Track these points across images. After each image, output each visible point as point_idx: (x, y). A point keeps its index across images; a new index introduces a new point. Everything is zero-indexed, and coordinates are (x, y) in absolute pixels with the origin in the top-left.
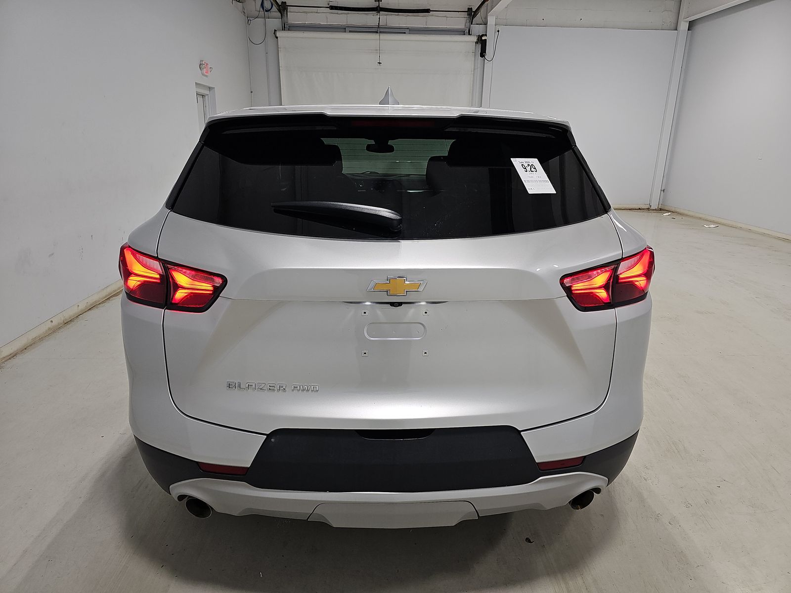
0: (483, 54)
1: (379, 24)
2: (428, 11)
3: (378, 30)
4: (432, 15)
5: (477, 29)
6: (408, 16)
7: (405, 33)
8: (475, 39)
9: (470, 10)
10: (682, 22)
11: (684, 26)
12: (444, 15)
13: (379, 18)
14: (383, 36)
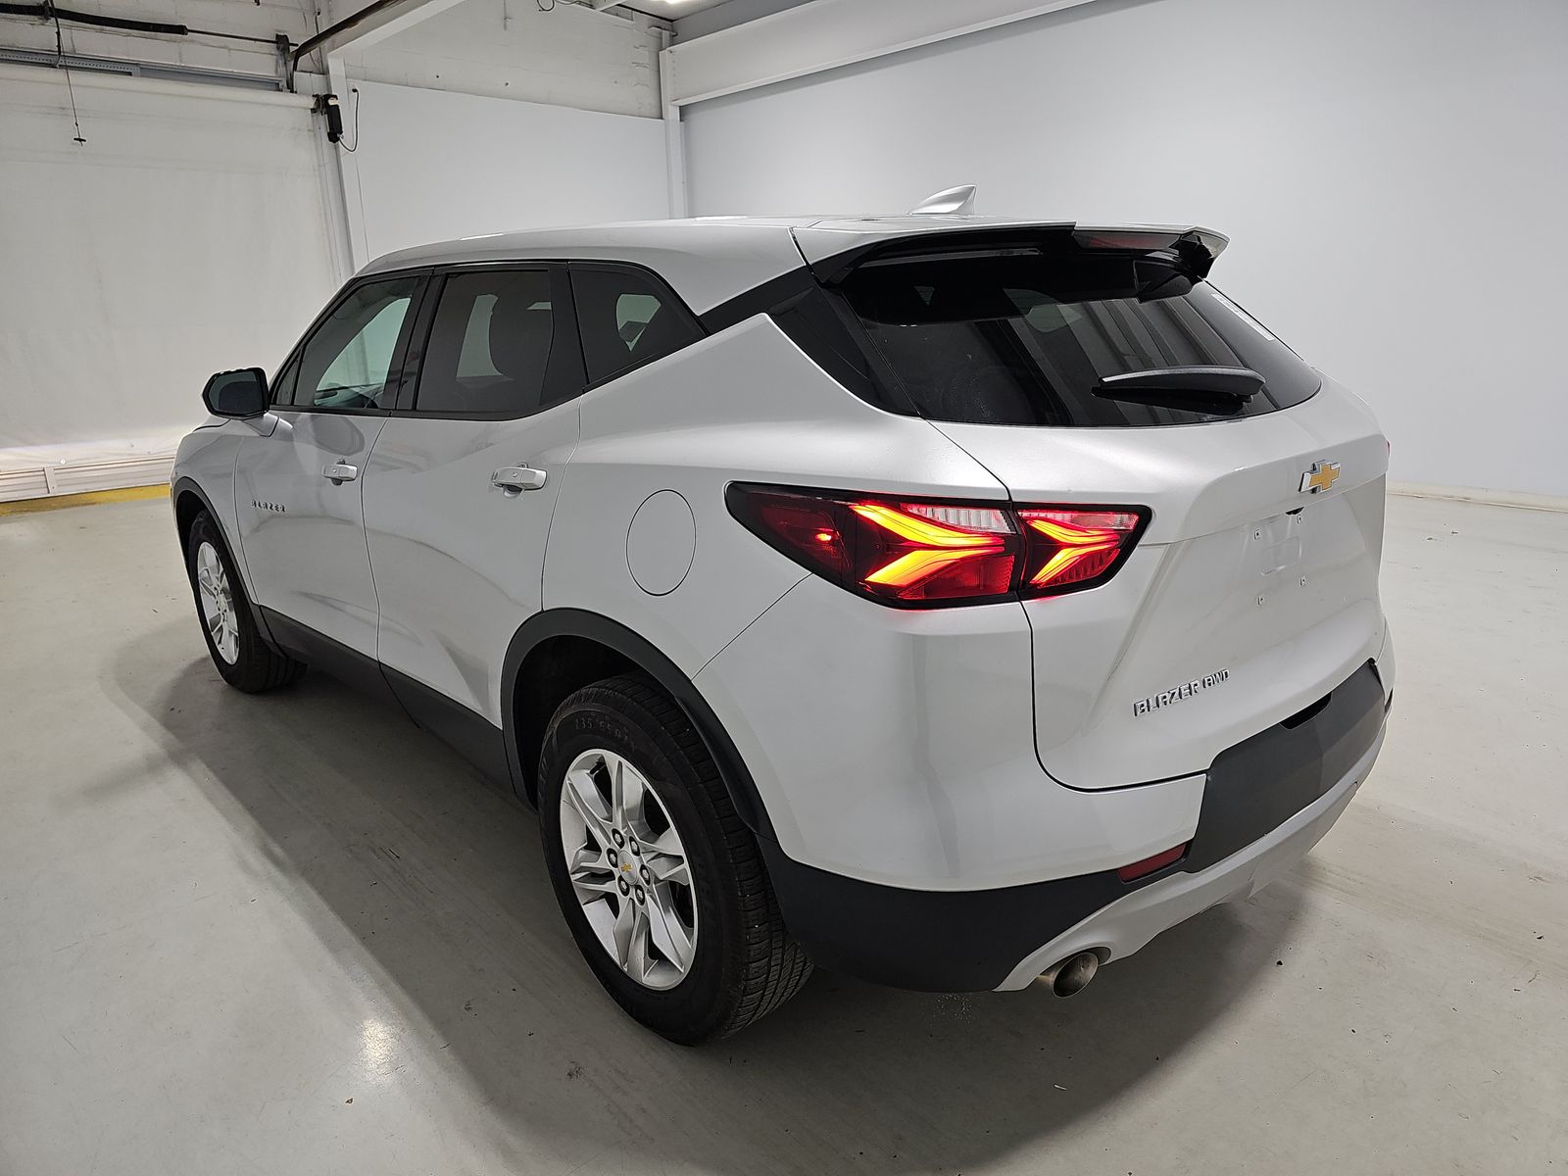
0: (335, 134)
1: (59, 46)
2: (181, 30)
3: (57, 60)
4: (192, 41)
5: (308, 83)
6: (129, 35)
7: (130, 74)
8: (311, 103)
9: (281, 42)
10: (670, 107)
11: (672, 113)
12: (223, 44)
13: (58, 33)
14: (76, 77)
